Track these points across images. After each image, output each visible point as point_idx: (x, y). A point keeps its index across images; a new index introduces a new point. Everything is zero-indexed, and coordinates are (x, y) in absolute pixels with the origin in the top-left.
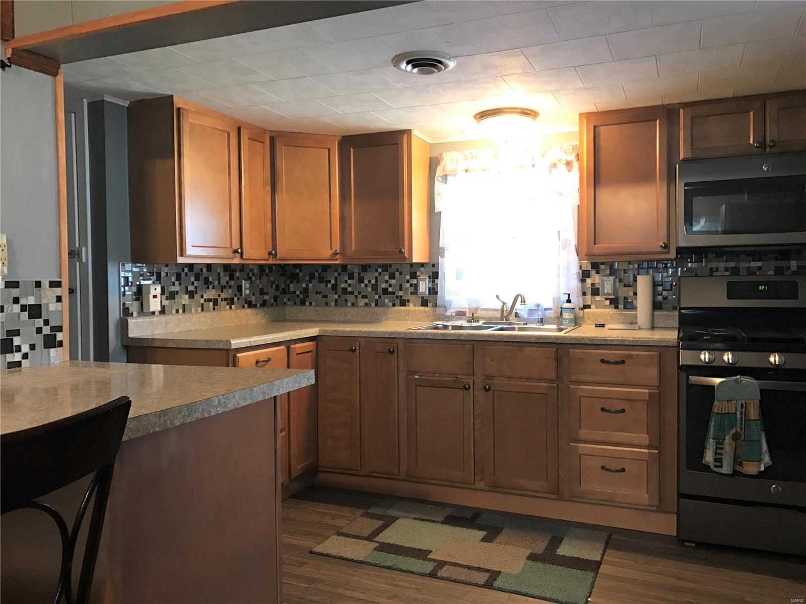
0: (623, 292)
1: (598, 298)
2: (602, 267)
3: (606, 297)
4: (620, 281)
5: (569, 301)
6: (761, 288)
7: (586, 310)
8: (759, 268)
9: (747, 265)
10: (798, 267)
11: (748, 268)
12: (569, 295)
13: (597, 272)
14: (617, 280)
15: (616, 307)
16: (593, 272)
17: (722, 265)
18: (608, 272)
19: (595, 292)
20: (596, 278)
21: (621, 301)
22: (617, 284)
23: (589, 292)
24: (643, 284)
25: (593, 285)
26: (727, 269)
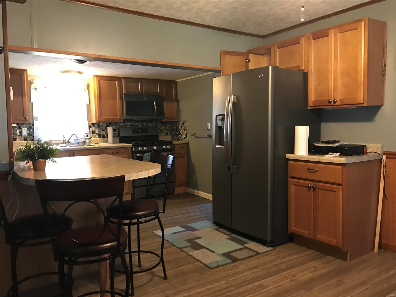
0: (104, 133)
1: (94, 135)
2: (95, 124)
3: (97, 134)
4: (101, 129)
5: (87, 136)
6: (140, 130)
7: (91, 139)
8: (137, 125)
9: (134, 124)
10: (146, 125)
11: (135, 125)
12: (87, 134)
13: (94, 126)
14: (100, 129)
15: (100, 137)
16: (92, 126)
17: (129, 124)
18: (97, 126)
19: (93, 133)
20: (93, 128)
21: (101, 135)
22: (100, 130)
23: (91, 133)
24: (110, 130)
25: (92, 130)
26: (130, 125)
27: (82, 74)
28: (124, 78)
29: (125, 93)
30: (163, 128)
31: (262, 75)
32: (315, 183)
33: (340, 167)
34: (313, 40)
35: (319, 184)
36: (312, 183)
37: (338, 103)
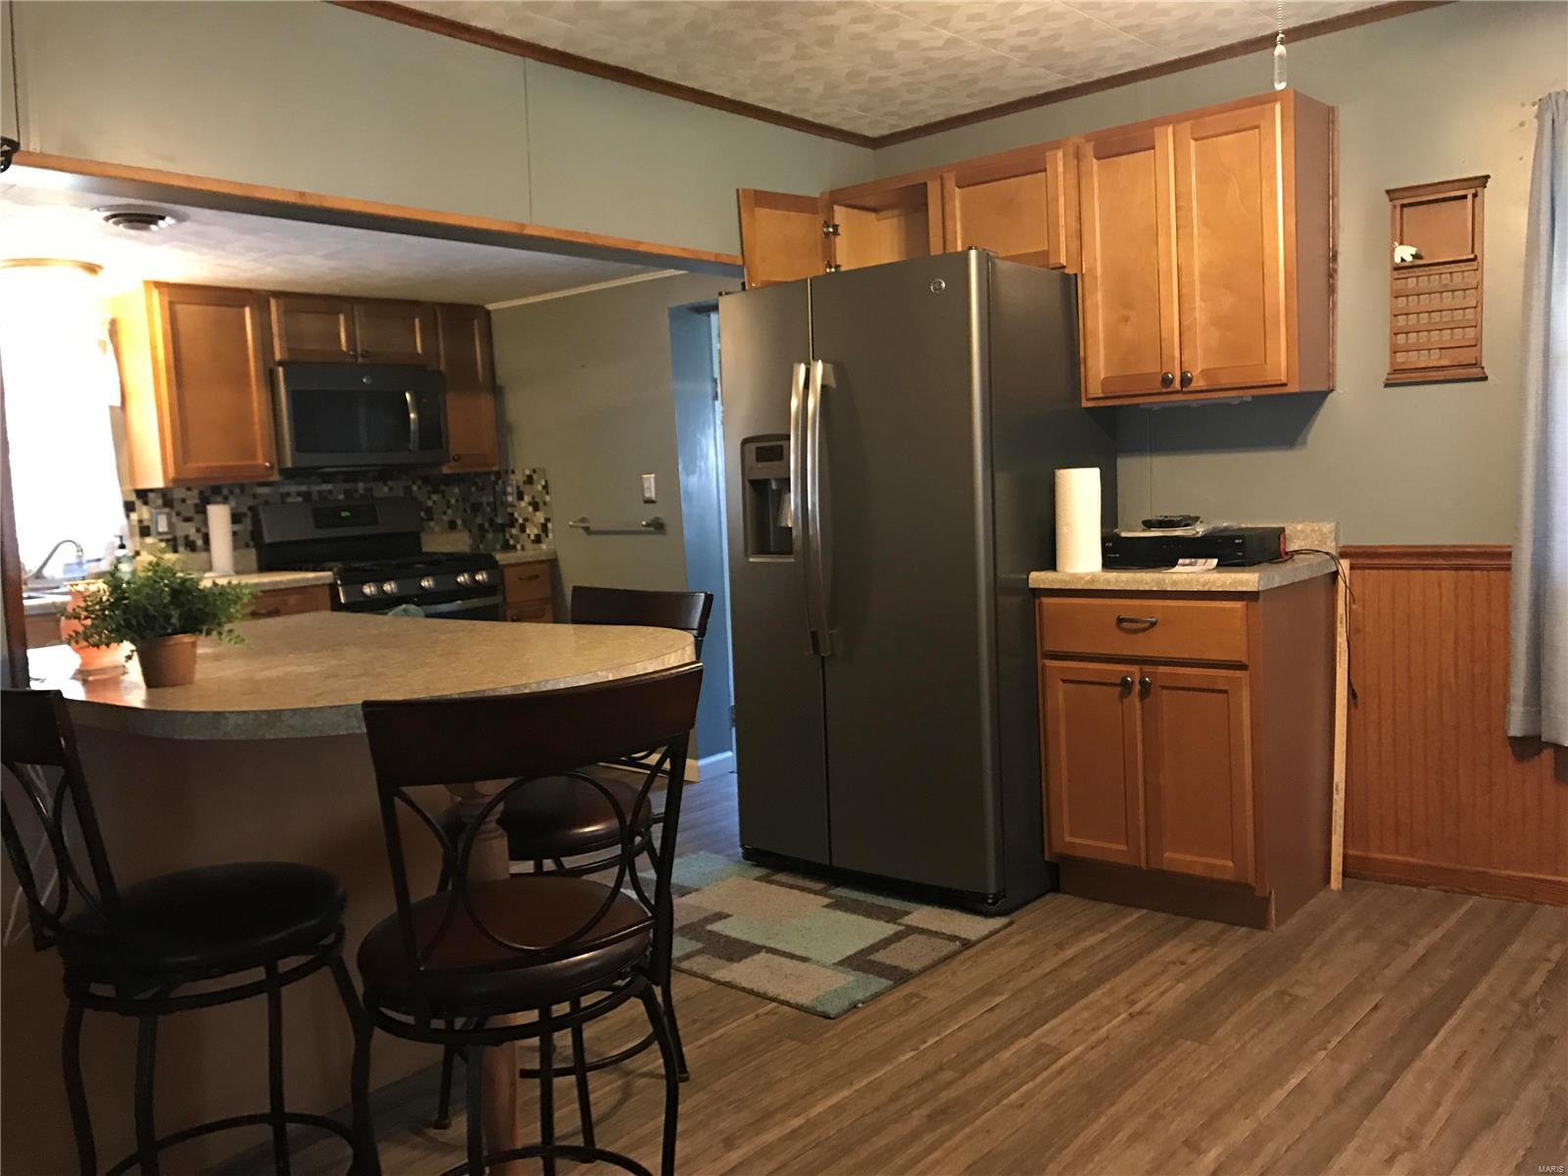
0: (190, 530)
1: (149, 540)
2: (151, 495)
3: (161, 537)
4: (178, 514)
5: (122, 546)
6: (344, 514)
7: (138, 558)
8: (330, 492)
9: (318, 488)
10: (365, 490)
11: (319, 492)
12: (121, 537)
13: (146, 503)
14: (174, 513)
15: (175, 551)
16: (138, 504)
17: (293, 489)
18: (160, 502)
19: (145, 531)
20: (144, 512)
21: (181, 541)
22: (174, 519)
23: (137, 530)
24: (219, 517)
25: (140, 521)
26: (299, 494)
27: (101, 273)
28: (278, 295)
29: (286, 357)
30: (434, 502)
31: (944, 285)
32: (1147, 668)
33: (1239, 605)
34: (1094, 160)
35: (1162, 669)
36: (1135, 669)
37: (1198, 383)
